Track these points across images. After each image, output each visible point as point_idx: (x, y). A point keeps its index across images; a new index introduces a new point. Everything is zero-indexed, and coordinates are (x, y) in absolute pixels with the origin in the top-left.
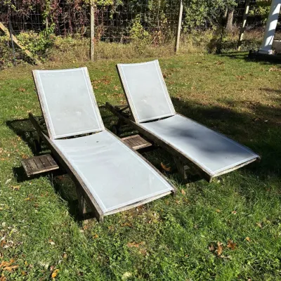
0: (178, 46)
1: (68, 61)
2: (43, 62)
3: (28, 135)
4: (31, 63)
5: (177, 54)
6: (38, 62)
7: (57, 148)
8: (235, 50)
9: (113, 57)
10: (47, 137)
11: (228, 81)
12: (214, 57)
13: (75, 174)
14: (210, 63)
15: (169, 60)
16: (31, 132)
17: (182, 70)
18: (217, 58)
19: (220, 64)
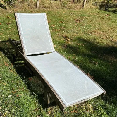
0: (85, 4)
1: (24, 8)
2: (10, 8)
3: (6, 51)
4: (3, 8)
5: (84, 8)
6: (7, 8)
7: (30, 61)
8: (115, 9)
9: (49, 8)
10: (22, 54)
11: (115, 26)
12: (104, 11)
13: (44, 79)
14: (103, 15)
15: (80, 11)
16: (8, 49)
17: (88, 18)
18: (106, 12)
19: (109, 16)
